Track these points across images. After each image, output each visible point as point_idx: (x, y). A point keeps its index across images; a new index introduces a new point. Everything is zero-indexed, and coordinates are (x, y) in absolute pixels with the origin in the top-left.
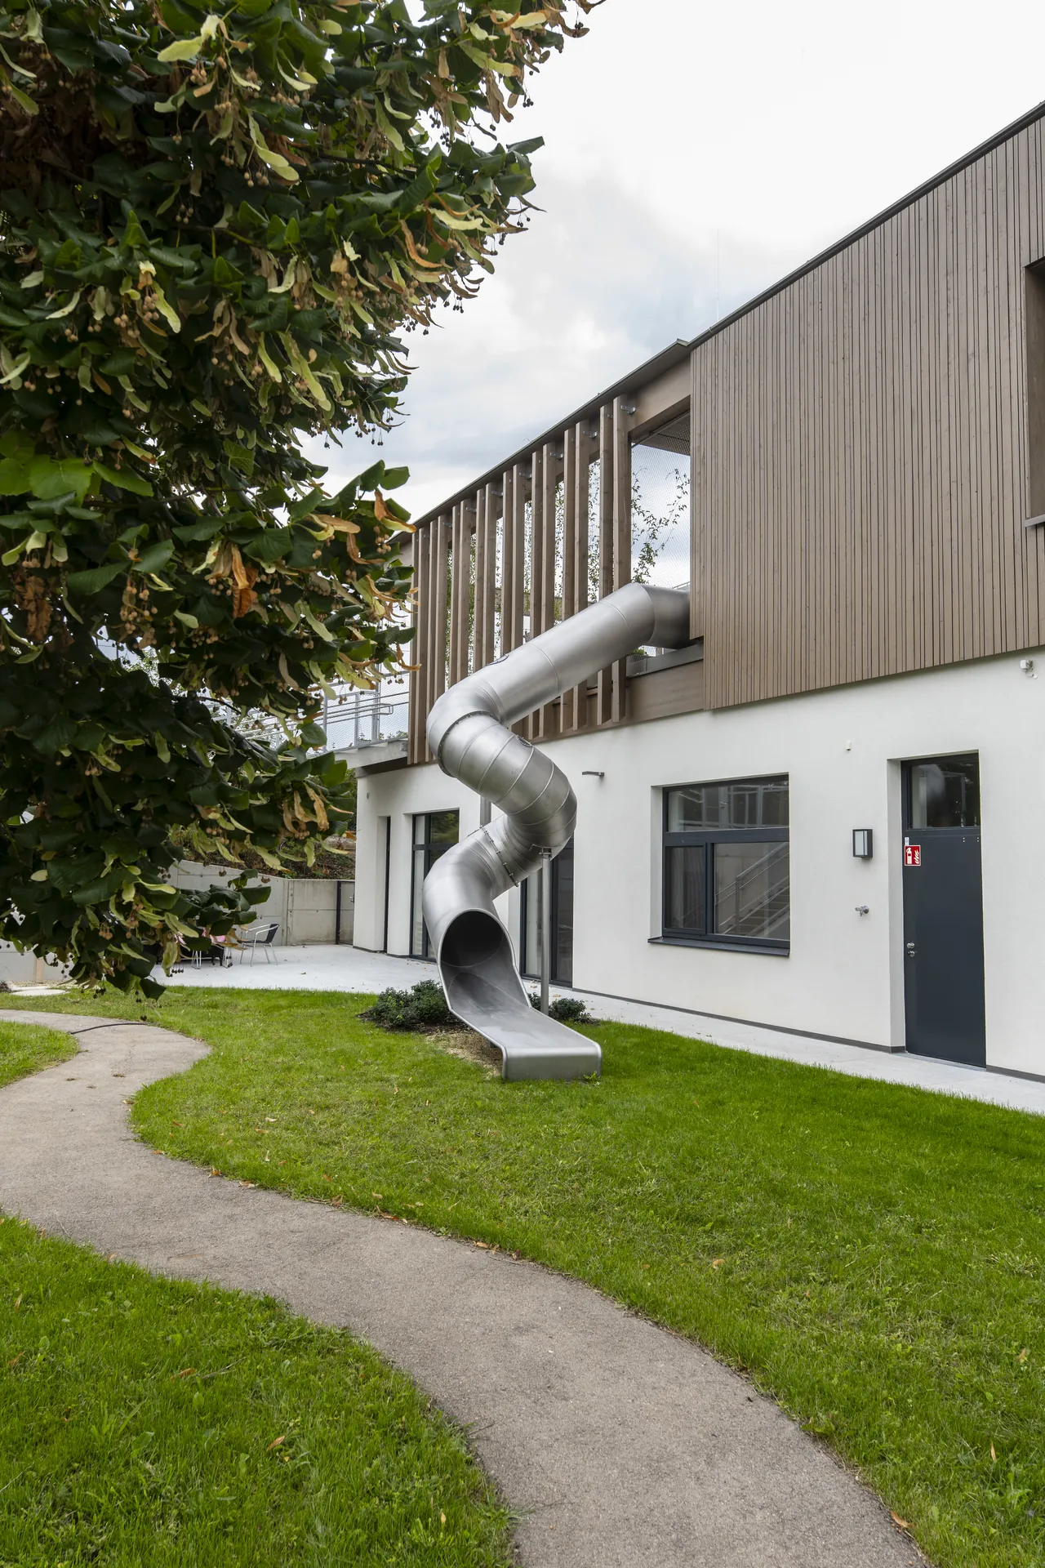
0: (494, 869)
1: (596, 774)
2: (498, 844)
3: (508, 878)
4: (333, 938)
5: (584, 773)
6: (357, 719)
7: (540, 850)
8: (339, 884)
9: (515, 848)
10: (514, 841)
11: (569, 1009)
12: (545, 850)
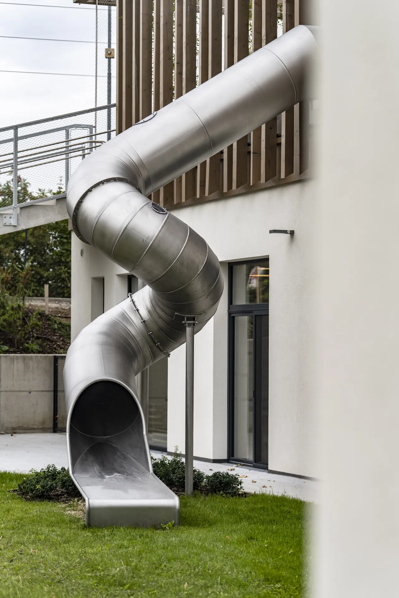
0: (138, 339)
1: (285, 232)
2: (144, 313)
3: (155, 348)
4: (50, 424)
5: (271, 232)
6: (67, 159)
7: (183, 319)
8: (56, 359)
9: (160, 317)
10: (159, 310)
11: (221, 482)
12: (188, 319)
